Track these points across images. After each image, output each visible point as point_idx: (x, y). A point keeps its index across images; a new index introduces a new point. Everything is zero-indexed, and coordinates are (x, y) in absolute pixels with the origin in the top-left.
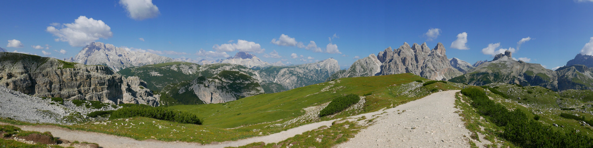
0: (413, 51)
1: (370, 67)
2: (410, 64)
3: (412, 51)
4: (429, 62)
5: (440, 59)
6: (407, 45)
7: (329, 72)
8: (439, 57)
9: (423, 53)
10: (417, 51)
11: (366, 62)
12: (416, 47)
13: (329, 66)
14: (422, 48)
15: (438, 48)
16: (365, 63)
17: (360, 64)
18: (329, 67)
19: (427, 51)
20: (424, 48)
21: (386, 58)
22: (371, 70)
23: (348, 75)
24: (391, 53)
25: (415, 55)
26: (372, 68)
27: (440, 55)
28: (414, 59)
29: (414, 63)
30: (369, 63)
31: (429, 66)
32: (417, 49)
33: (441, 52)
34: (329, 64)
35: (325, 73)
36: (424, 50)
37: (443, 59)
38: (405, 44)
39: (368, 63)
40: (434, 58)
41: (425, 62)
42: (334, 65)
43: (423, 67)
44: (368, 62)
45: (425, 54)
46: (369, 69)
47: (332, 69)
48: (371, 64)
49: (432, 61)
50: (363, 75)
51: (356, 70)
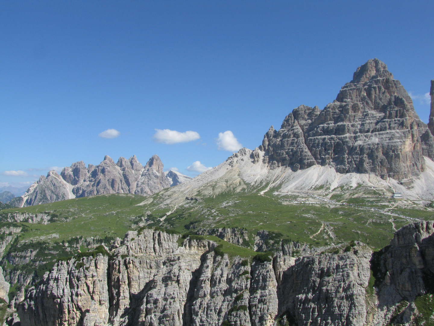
0: (120, 168)
1: (61, 192)
2: (120, 188)
3: (118, 168)
4: (145, 185)
5: (158, 181)
6: (110, 160)
8: (157, 177)
9: (133, 171)
10: (126, 169)
11: (54, 185)
12: (123, 163)
14: (132, 164)
15: (154, 163)
16: (52, 185)
17: (48, 188)
19: (139, 169)
20: (135, 163)
21: (78, 178)
22: (63, 197)
24: (85, 170)
25: (123, 175)
26: (64, 194)
27: (158, 174)
28: (123, 181)
29: (125, 186)
30: (58, 187)
31: (145, 190)
32: (125, 166)
33: (158, 168)
36: (134, 167)
37: (162, 180)
38: (108, 158)
40: (150, 180)
41: (139, 185)
43: (138, 191)
44: (57, 185)
45: (136, 172)
46: (61, 194)
48: (61, 188)
49: (148, 184)
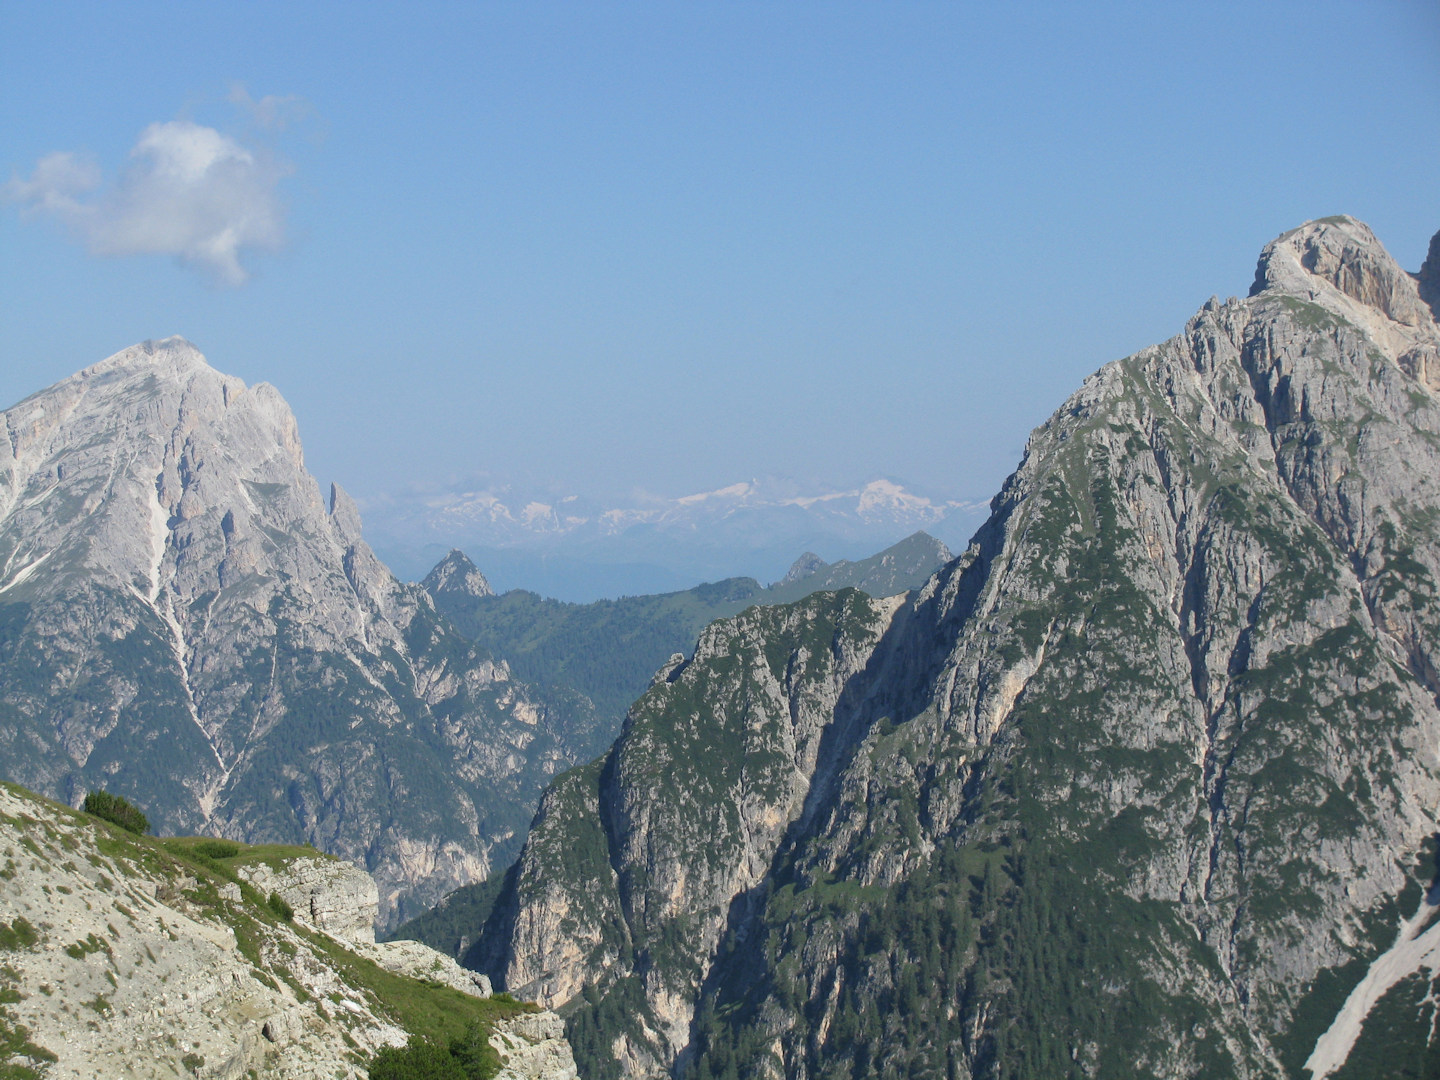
7: (181, 649)
13: (160, 515)
18: (179, 548)
23: (1014, 682)
34: (148, 474)
35: (93, 690)
39: (1319, 409)
42: (268, 492)
47: (249, 583)
50: (1282, 662)
51: (1142, 580)
